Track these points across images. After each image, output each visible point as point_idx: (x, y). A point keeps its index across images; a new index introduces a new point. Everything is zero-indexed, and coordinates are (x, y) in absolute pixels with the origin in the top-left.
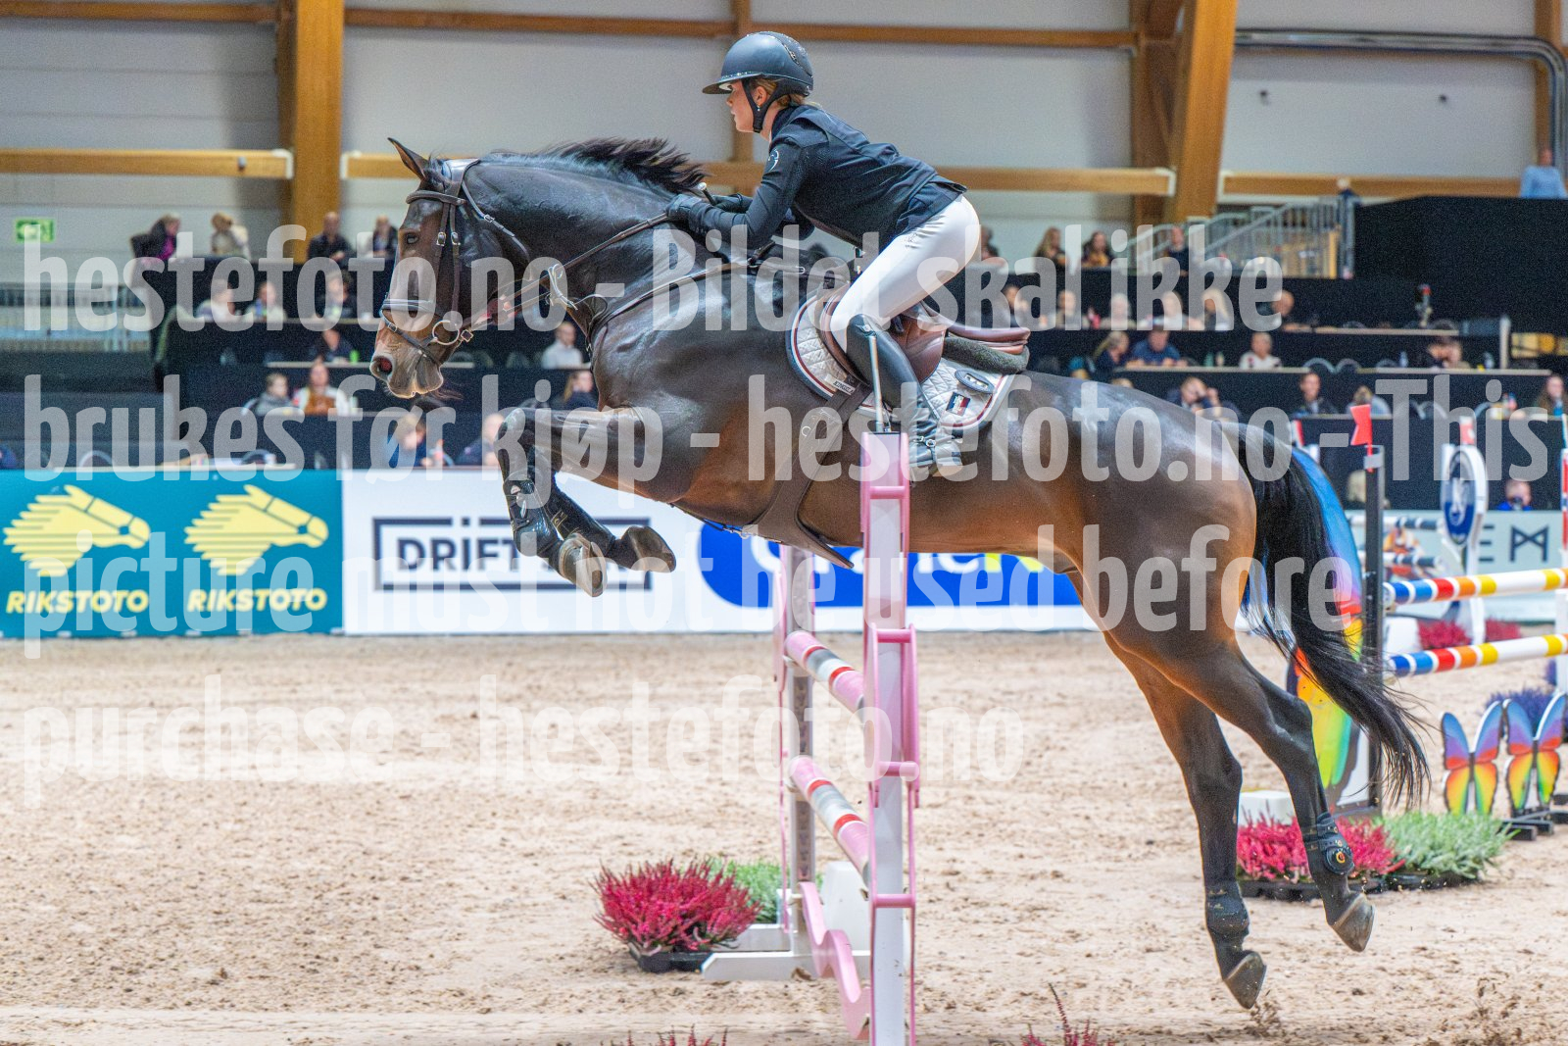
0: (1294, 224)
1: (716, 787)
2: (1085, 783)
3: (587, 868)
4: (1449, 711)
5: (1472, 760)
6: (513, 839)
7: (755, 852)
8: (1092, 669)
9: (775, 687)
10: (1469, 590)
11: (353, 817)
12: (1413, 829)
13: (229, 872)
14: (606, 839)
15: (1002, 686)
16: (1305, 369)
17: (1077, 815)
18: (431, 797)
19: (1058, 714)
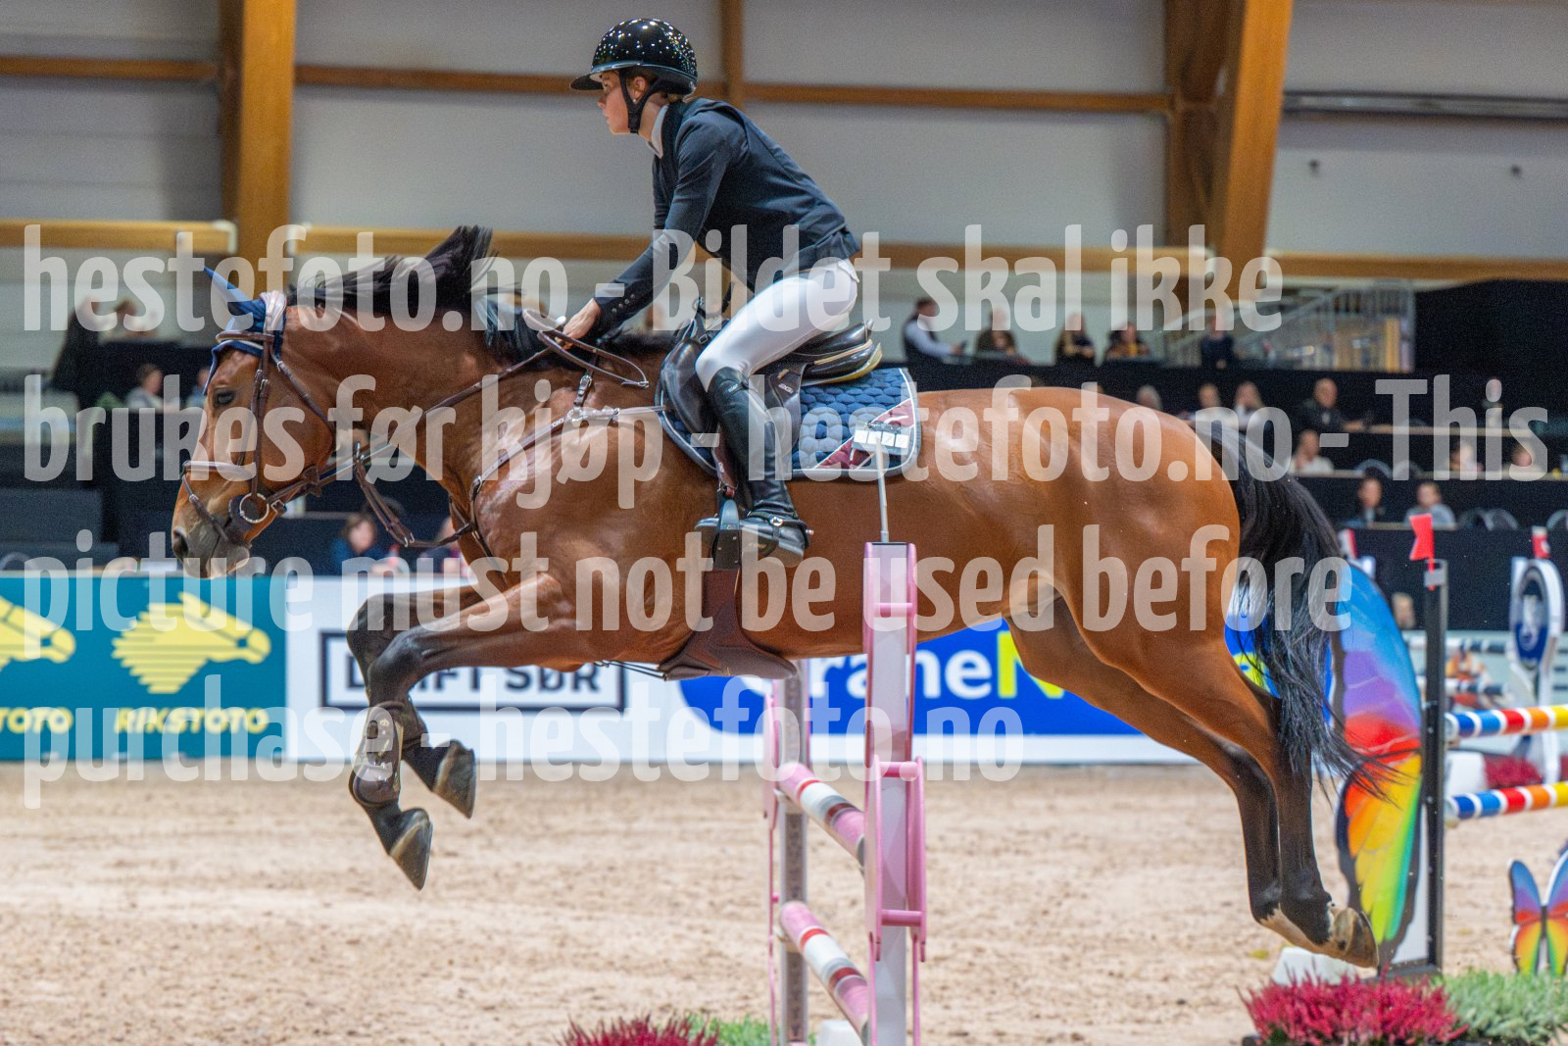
0: (1347, 310)
1: (697, 935)
2: (1108, 935)
3: (552, 1023)
4: (1519, 858)
5: (1544, 914)
6: (472, 990)
7: (741, 1008)
8: (1117, 807)
9: (765, 824)
10: (1542, 723)
11: (295, 964)
12: (1476, 992)
13: (158, 1024)
14: (575, 992)
15: (1017, 824)
16: (1358, 473)
17: (1100, 971)
18: (381, 942)
19: (1078, 856)
